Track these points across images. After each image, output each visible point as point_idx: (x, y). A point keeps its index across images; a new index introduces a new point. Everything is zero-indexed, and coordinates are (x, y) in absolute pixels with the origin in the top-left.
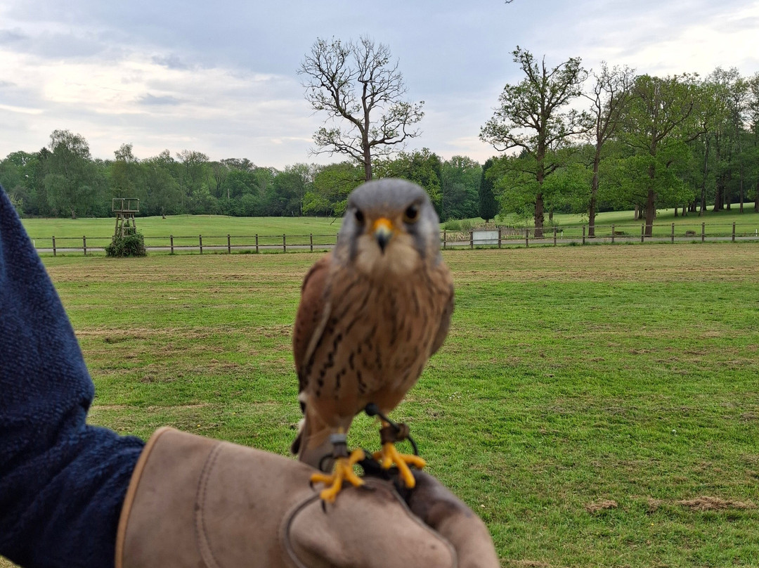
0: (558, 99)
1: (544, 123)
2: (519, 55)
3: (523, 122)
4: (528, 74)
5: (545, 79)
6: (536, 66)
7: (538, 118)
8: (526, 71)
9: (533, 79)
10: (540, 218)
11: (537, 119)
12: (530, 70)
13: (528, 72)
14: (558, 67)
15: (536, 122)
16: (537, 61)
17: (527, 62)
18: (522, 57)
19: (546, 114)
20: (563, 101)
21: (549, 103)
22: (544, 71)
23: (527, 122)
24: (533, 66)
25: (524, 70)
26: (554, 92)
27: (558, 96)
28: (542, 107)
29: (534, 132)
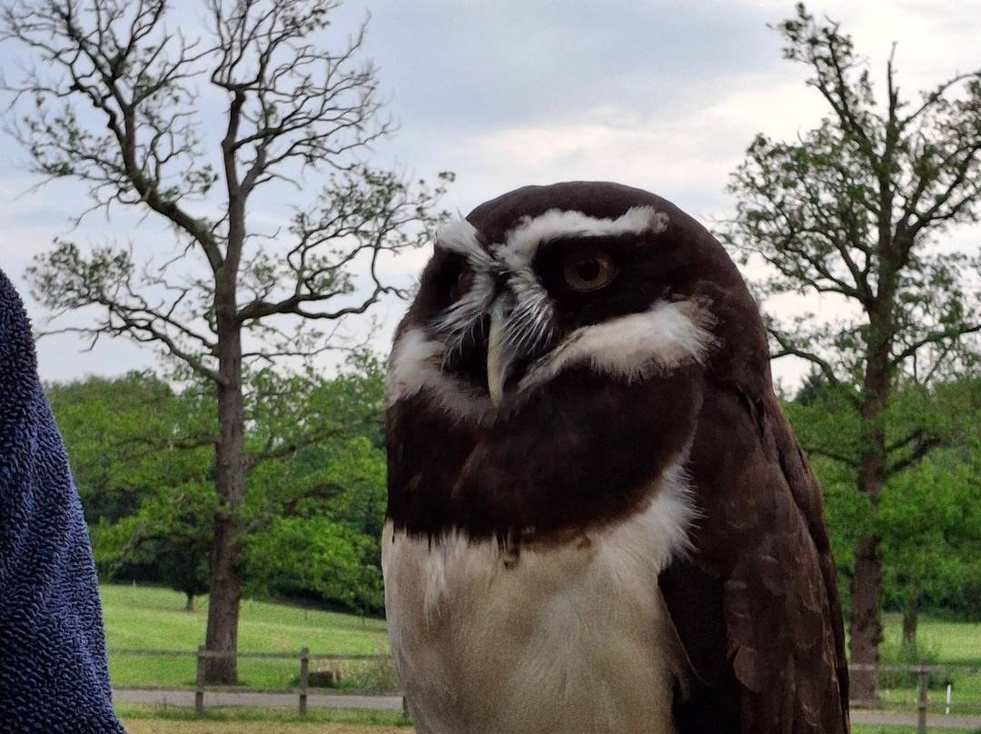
0: (941, 199)
1: (888, 284)
2: (805, 34)
3: (813, 272)
4: (835, 105)
5: (894, 128)
6: (864, 78)
7: (868, 263)
8: (827, 94)
9: (853, 126)
10: (870, 630)
11: (862, 267)
12: (842, 90)
13: (836, 98)
14: (942, 88)
15: (861, 278)
16: (865, 60)
17: (833, 61)
18: (814, 42)
19: (897, 249)
20: (957, 208)
21: (909, 210)
22: (893, 98)
23: (825, 274)
24: (852, 78)
25: (822, 88)
26: (925, 174)
27: (941, 189)
28: (883, 224)
29: (853, 313)
